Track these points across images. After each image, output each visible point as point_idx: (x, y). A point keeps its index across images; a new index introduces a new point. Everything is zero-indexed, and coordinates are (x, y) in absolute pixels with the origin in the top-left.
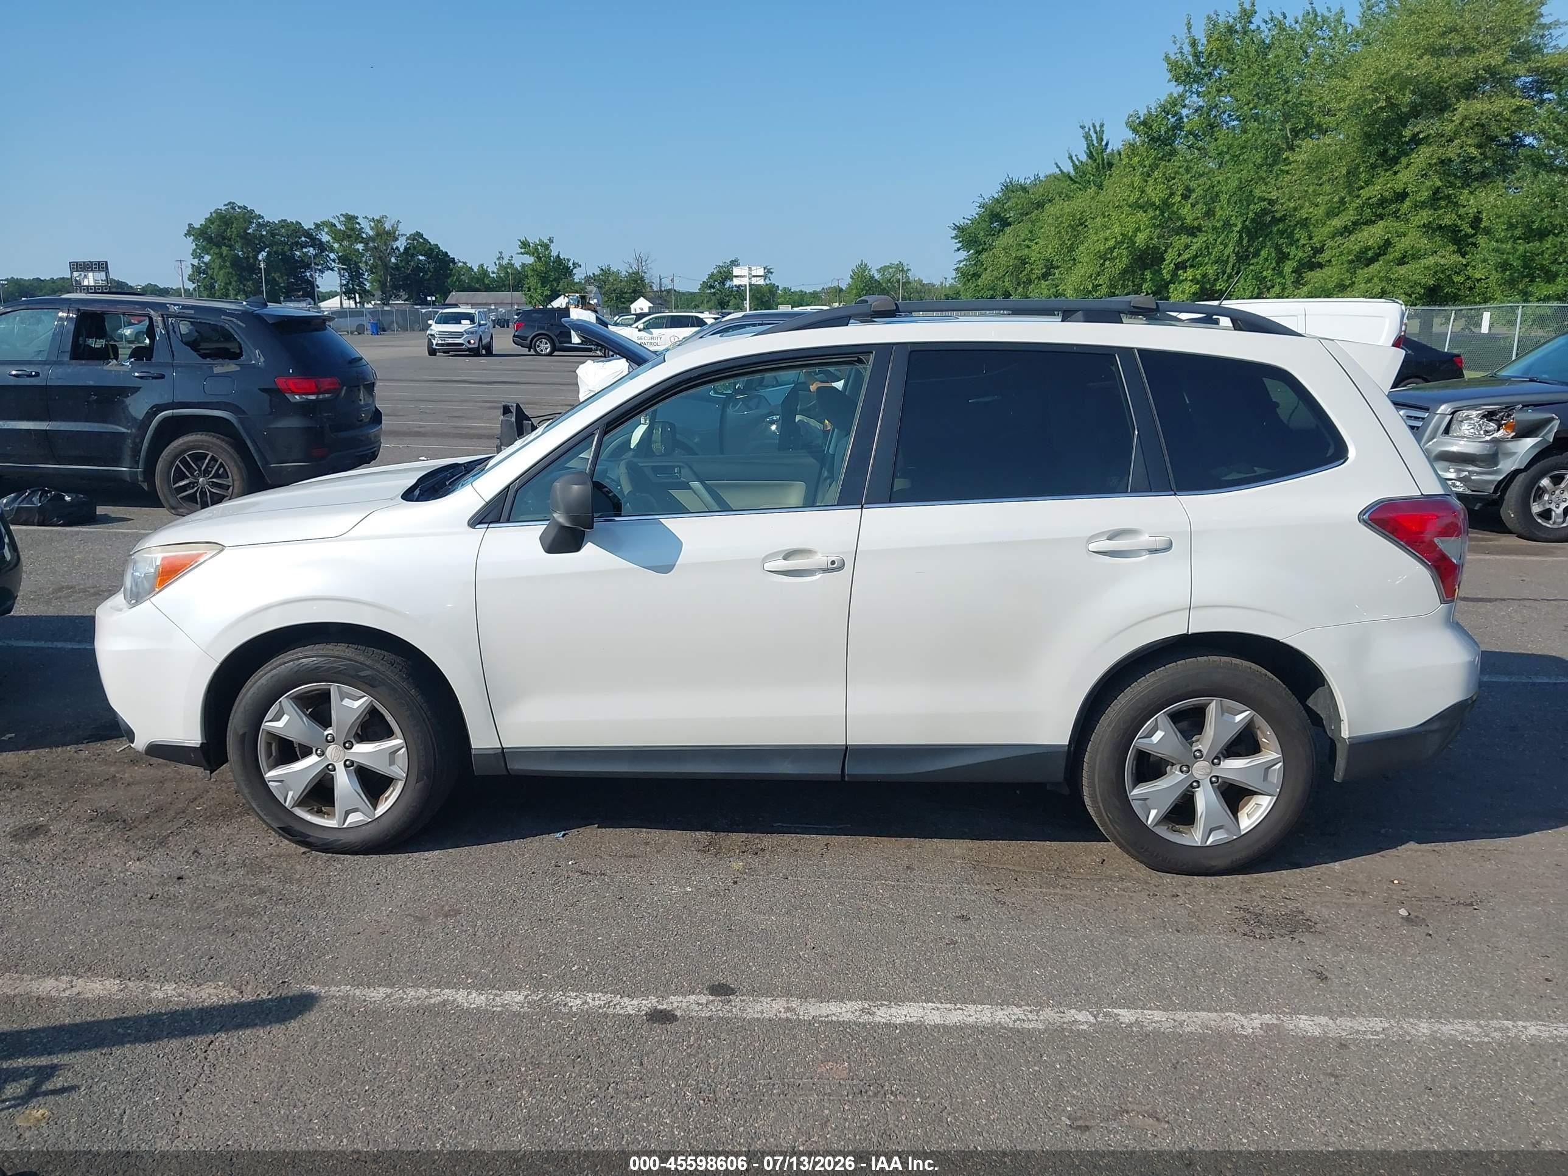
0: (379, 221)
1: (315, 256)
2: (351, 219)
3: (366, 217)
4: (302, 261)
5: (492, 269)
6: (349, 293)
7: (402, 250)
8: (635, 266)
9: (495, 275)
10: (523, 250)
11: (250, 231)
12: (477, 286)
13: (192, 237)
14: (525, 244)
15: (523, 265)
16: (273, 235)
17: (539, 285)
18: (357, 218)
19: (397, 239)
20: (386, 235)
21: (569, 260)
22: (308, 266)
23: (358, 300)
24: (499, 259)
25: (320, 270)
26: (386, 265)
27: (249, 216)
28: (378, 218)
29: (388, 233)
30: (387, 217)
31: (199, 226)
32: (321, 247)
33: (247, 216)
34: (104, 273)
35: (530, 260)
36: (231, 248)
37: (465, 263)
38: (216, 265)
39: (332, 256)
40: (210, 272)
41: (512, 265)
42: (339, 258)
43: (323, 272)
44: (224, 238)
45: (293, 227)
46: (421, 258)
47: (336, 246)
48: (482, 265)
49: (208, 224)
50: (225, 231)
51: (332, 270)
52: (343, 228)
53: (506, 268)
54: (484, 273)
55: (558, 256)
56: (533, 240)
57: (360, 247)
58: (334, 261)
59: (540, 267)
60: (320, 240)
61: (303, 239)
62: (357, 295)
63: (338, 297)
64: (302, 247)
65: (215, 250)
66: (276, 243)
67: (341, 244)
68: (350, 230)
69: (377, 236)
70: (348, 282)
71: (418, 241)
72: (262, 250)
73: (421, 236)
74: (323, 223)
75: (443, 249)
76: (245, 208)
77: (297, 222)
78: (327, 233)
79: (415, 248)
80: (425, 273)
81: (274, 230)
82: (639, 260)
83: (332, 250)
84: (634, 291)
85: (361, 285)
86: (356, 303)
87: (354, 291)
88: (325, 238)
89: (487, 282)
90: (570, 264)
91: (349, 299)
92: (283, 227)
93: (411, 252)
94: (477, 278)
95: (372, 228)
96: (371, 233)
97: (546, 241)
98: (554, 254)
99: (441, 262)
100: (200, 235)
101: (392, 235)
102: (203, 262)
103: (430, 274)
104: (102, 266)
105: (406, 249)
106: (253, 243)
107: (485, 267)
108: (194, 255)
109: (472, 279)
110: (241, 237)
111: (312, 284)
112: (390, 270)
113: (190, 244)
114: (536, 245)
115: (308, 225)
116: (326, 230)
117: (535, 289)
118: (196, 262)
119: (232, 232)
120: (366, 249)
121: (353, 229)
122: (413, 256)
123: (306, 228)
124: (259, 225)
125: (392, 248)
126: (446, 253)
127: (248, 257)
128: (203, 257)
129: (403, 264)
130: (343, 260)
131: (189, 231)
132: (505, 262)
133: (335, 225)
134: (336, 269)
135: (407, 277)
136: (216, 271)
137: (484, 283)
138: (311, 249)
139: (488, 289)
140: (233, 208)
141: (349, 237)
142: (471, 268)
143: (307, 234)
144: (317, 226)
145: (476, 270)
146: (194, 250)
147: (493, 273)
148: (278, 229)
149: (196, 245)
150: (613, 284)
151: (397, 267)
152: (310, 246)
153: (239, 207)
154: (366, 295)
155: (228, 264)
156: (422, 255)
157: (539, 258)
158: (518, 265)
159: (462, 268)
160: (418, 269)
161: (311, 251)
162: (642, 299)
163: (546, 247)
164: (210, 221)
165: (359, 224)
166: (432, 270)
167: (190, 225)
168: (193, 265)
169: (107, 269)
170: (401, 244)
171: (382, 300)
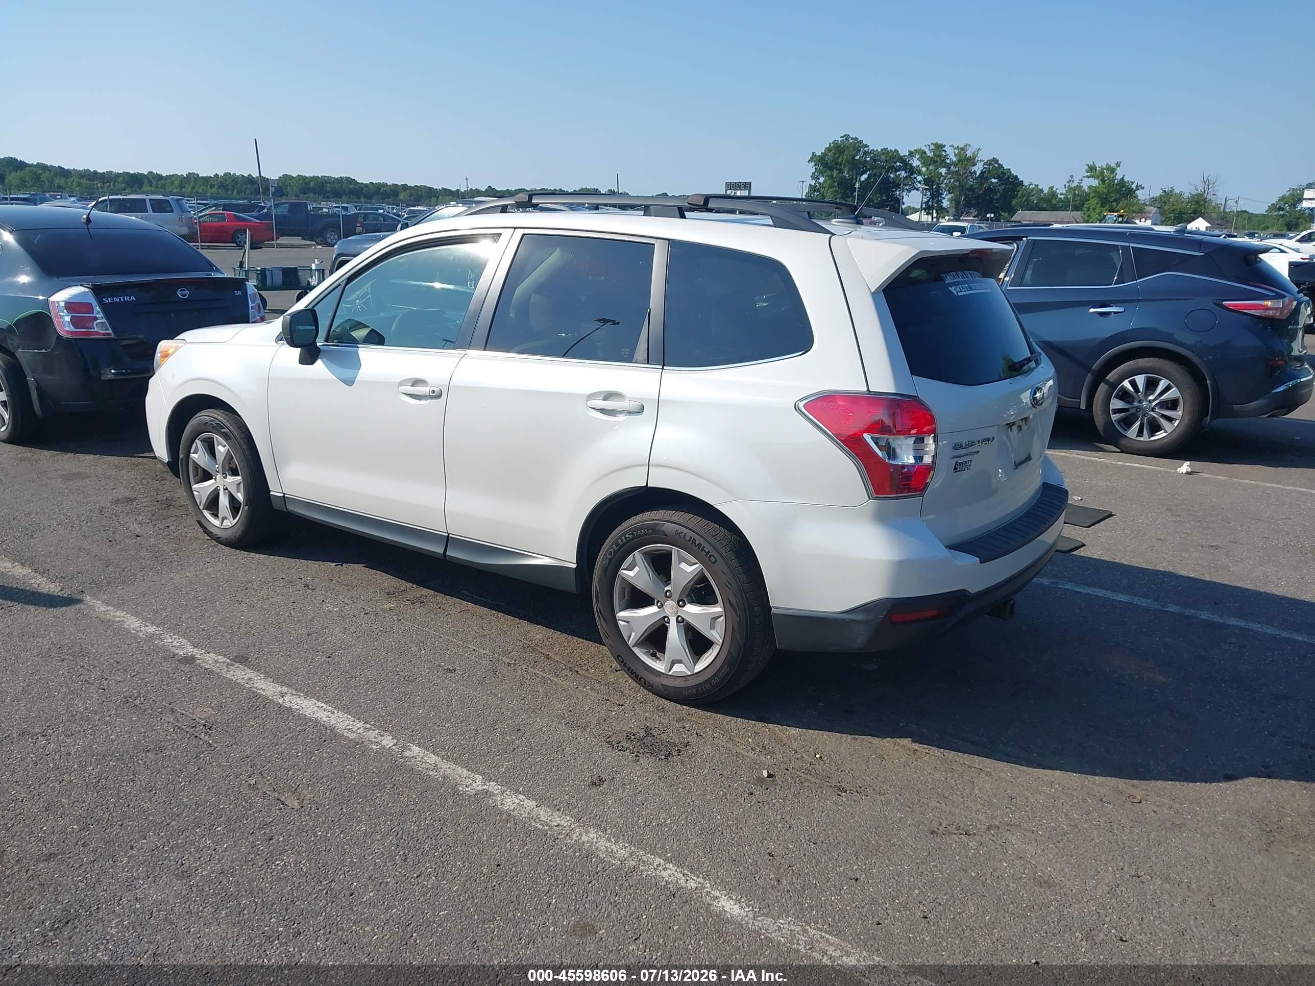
0: (962, 149)
1: (905, 178)
2: (939, 147)
3: (952, 146)
4: (894, 182)
5: (1061, 190)
6: (928, 209)
7: (978, 174)
8: (1201, 189)
9: (1062, 196)
10: (1089, 174)
11: (857, 157)
12: (1045, 206)
13: (813, 163)
14: (1092, 169)
15: (1090, 187)
16: (875, 161)
17: (1099, 205)
18: (944, 146)
19: (975, 164)
20: (966, 161)
21: (1133, 183)
22: (897, 186)
23: (935, 215)
24: (1069, 182)
25: (907, 190)
26: (962, 187)
27: (858, 145)
28: (962, 146)
29: (968, 159)
30: (970, 145)
31: (820, 154)
32: (911, 170)
33: (857, 145)
34: (747, 191)
35: (1095, 183)
36: (841, 171)
37: (1037, 186)
38: (827, 185)
39: (919, 178)
40: (822, 190)
41: (1081, 187)
42: (925, 180)
43: (910, 192)
44: (836, 164)
45: (890, 155)
46: (994, 180)
47: (924, 169)
48: (1052, 188)
49: (827, 152)
50: (839, 157)
51: (918, 189)
52: (931, 155)
53: (1075, 190)
54: (1053, 194)
55: (1123, 179)
56: (1100, 164)
57: (943, 171)
58: (920, 182)
59: (1103, 189)
60: (911, 165)
61: (898, 164)
62: (934, 211)
63: (918, 213)
64: (896, 171)
65: (829, 173)
66: (876, 167)
67: (928, 169)
68: (937, 157)
69: (959, 161)
70: (929, 201)
71: (994, 166)
72: (864, 173)
73: (997, 161)
74: (916, 151)
75: (1014, 173)
76: (856, 139)
77: (895, 150)
78: (918, 159)
79: (989, 172)
80: (995, 194)
81: (875, 156)
82: (1207, 183)
83: (920, 173)
84: (1195, 212)
85: (939, 202)
86: (932, 218)
87: (932, 208)
88: (915, 162)
89: (1054, 202)
90: (1134, 187)
91: (928, 214)
92: (883, 154)
93: (985, 175)
94: (1046, 198)
95: (956, 155)
96: (954, 159)
97: (1113, 165)
98: (1119, 177)
99: (1011, 183)
100: (819, 161)
101: (972, 161)
102: (819, 183)
103: (999, 195)
104: (747, 186)
105: (982, 172)
106: (857, 167)
107: (1054, 189)
108: (813, 177)
109: (1040, 199)
110: (850, 163)
111: (898, 201)
112: (965, 191)
113: (811, 168)
114: (1102, 169)
115: (903, 152)
116: (917, 156)
117: (1094, 209)
118: (813, 183)
119: (842, 159)
120: (948, 173)
121: (939, 156)
122: (986, 179)
123: (901, 155)
124: (866, 153)
125: (970, 172)
126: (1017, 176)
127: (852, 179)
128: (819, 179)
129: (977, 185)
130: (927, 181)
131: (811, 158)
132: (1074, 185)
133: (925, 152)
134: (920, 189)
135: (979, 197)
136: (826, 189)
137: (1051, 203)
138: (903, 172)
139: (1054, 208)
140: (847, 139)
141: (936, 162)
142: (1042, 190)
143: (902, 160)
144: (911, 153)
145: (1046, 192)
146: (813, 173)
147: (1061, 194)
148: (880, 156)
149: (816, 169)
150: (1173, 205)
151: (971, 189)
152: (903, 170)
153: (852, 139)
154: (942, 211)
155: (836, 184)
156: (995, 179)
157: (1103, 181)
158: (1085, 188)
159: (1033, 189)
160: (991, 190)
161: (903, 174)
162: (1200, 219)
163: (1113, 171)
164: (828, 150)
165: (945, 151)
166: (1001, 191)
167: (813, 153)
168: (810, 185)
169: (750, 188)
170: (978, 169)
171: (955, 215)
